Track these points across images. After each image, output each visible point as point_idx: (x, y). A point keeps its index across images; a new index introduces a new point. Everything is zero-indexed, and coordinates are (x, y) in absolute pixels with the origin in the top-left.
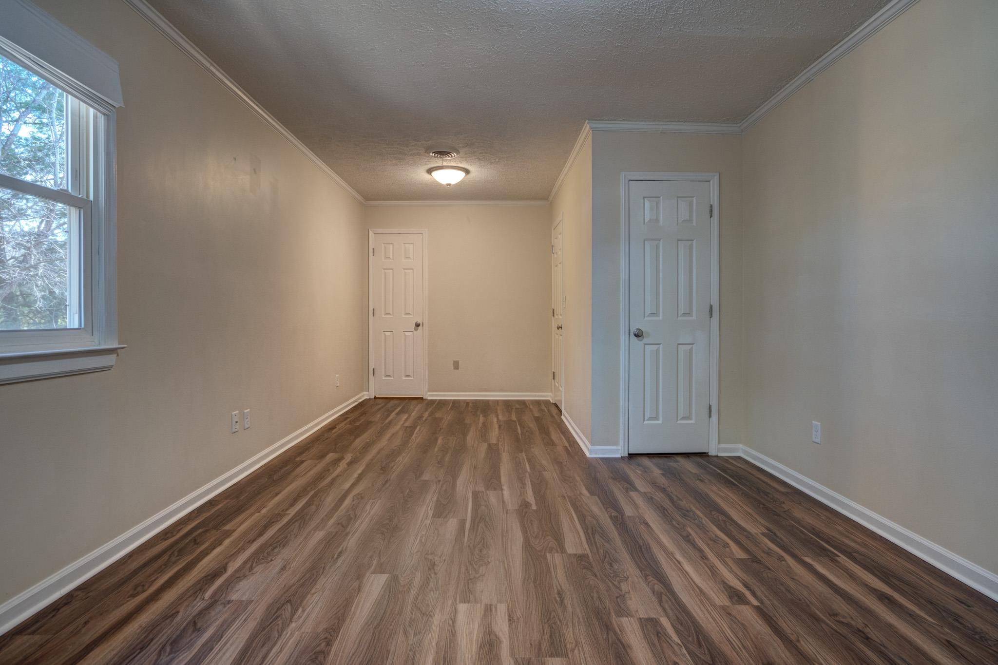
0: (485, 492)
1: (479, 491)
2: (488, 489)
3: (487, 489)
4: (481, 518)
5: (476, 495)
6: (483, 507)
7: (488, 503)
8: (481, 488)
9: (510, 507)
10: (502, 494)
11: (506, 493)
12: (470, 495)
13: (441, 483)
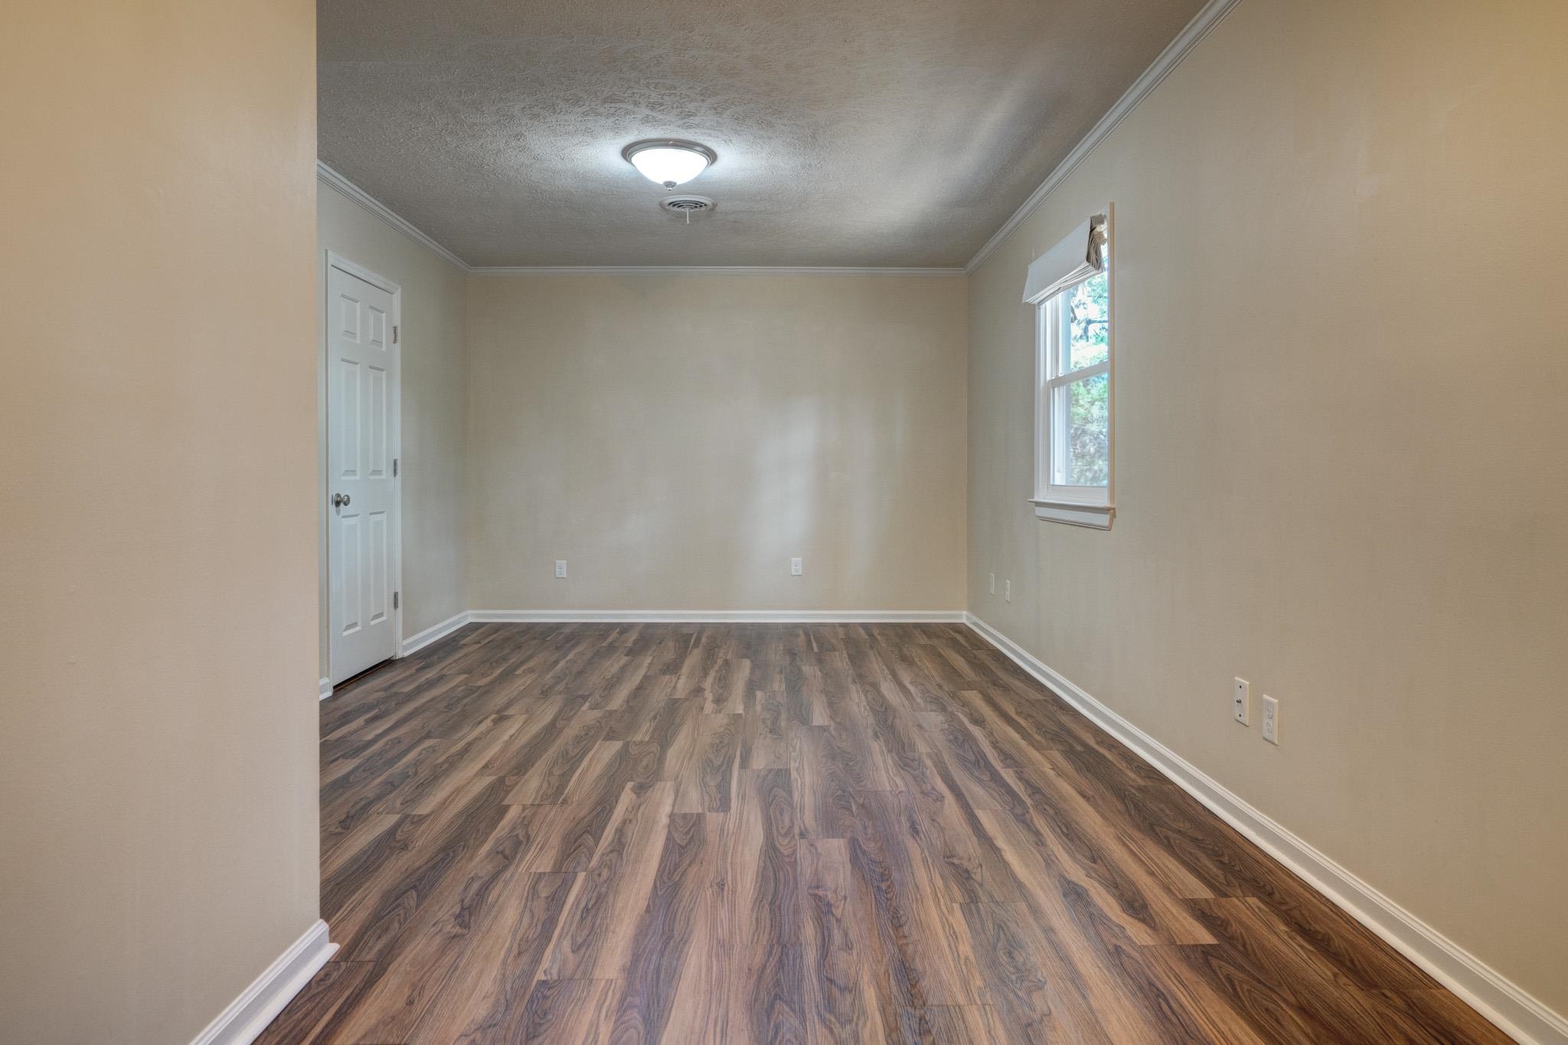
0: (706, 810)
1: (717, 811)
2: (699, 815)
3: (700, 817)
4: (718, 770)
5: (724, 805)
6: (712, 783)
7: (704, 789)
8: (713, 819)
9: (669, 785)
10: (674, 806)
11: (666, 809)
12: (734, 804)
13: (796, 831)
